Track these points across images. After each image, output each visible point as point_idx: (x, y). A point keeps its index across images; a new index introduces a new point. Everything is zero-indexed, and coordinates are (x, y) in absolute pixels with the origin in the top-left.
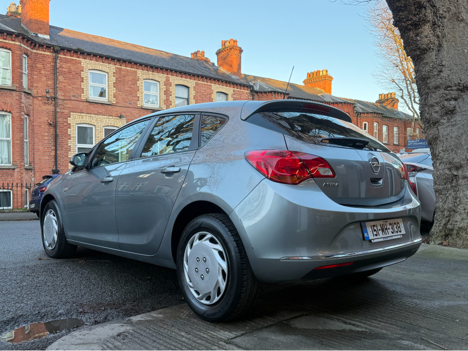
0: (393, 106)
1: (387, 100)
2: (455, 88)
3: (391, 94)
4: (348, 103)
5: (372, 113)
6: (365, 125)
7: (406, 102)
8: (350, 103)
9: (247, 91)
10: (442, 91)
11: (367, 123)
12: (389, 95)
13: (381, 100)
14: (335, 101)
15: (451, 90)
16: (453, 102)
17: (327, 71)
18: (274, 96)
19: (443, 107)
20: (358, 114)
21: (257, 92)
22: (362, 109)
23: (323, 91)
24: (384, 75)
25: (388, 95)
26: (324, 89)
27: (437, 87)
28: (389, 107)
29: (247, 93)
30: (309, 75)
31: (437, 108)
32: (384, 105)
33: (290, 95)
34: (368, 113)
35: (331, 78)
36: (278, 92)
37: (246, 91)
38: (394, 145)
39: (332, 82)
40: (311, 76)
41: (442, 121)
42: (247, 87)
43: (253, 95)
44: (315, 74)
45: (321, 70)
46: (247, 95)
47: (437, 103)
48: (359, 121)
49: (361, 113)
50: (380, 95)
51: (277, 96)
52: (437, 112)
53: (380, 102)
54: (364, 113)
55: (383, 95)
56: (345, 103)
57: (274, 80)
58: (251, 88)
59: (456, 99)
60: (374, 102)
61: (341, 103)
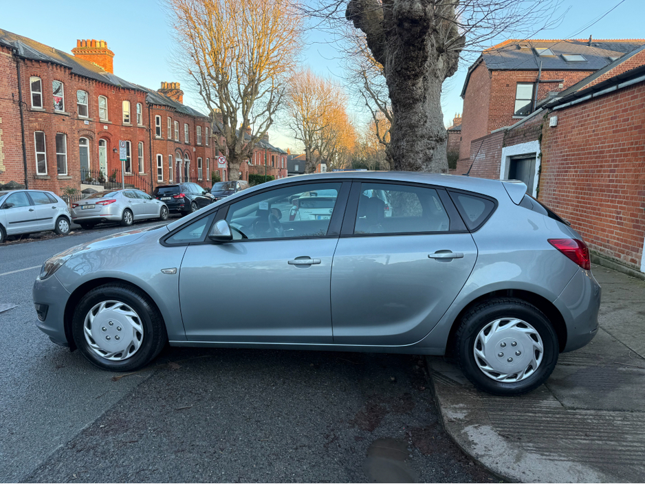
0: (178, 98)
1: (171, 90)
2: (434, 139)
3: (175, 84)
4: (141, 91)
5: (165, 105)
6: (158, 118)
7: (204, 99)
8: (144, 92)
9: (8, 55)
10: (426, 140)
11: (160, 117)
12: (173, 85)
13: (164, 89)
14: (125, 86)
15: (432, 140)
16: (432, 151)
17: (105, 43)
18: (51, 68)
19: (426, 154)
20: (150, 105)
21: (23, 59)
22: (153, 99)
23: (103, 68)
24: (180, 63)
25: (171, 84)
26: (104, 66)
27: (422, 137)
28: (173, 99)
29: (7, 57)
30: (80, 43)
31: (421, 155)
32: (168, 95)
33: (72, 71)
34: (160, 105)
35: (112, 54)
36: (57, 64)
37: (6, 54)
38: (185, 144)
39: (113, 59)
40: (84, 45)
41: (423, 167)
42: (7, 48)
43: (18, 62)
44: (89, 44)
45: (98, 40)
46: (8, 61)
47: (422, 151)
48: (151, 113)
49: (153, 104)
50: (162, 83)
51: (55, 69)
52: (420, 159)
53: (162, 90)
54: (156, 105)
55: (166, 85)
56: (138, 90)
57: (35, 42)
58: (15, 51)
59: (433, 149)
60: (156, 90)
61: (134, 89)
